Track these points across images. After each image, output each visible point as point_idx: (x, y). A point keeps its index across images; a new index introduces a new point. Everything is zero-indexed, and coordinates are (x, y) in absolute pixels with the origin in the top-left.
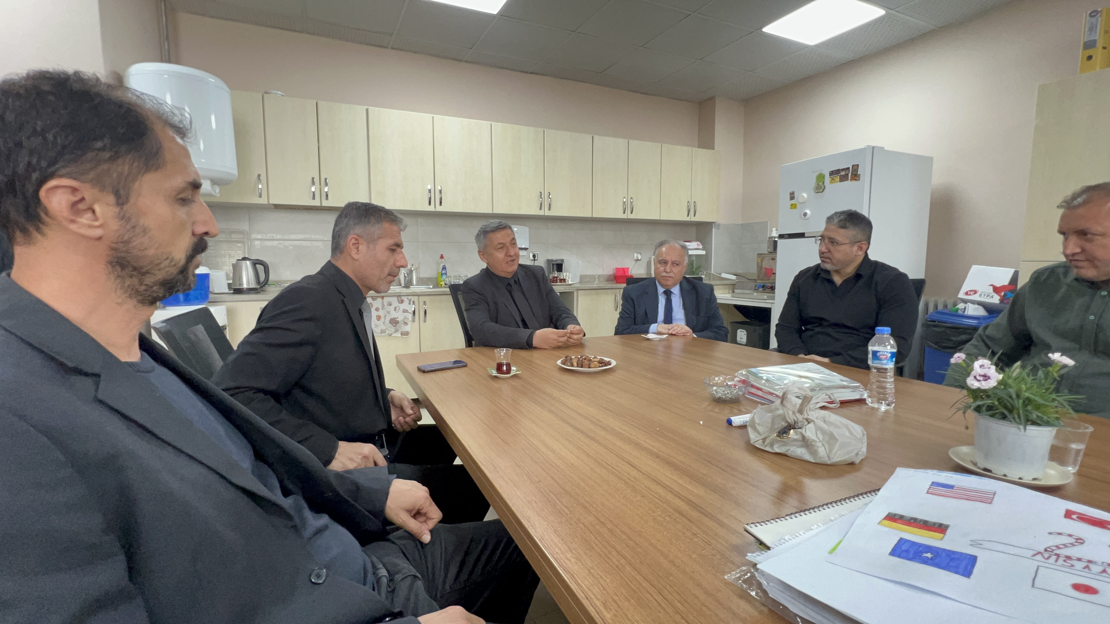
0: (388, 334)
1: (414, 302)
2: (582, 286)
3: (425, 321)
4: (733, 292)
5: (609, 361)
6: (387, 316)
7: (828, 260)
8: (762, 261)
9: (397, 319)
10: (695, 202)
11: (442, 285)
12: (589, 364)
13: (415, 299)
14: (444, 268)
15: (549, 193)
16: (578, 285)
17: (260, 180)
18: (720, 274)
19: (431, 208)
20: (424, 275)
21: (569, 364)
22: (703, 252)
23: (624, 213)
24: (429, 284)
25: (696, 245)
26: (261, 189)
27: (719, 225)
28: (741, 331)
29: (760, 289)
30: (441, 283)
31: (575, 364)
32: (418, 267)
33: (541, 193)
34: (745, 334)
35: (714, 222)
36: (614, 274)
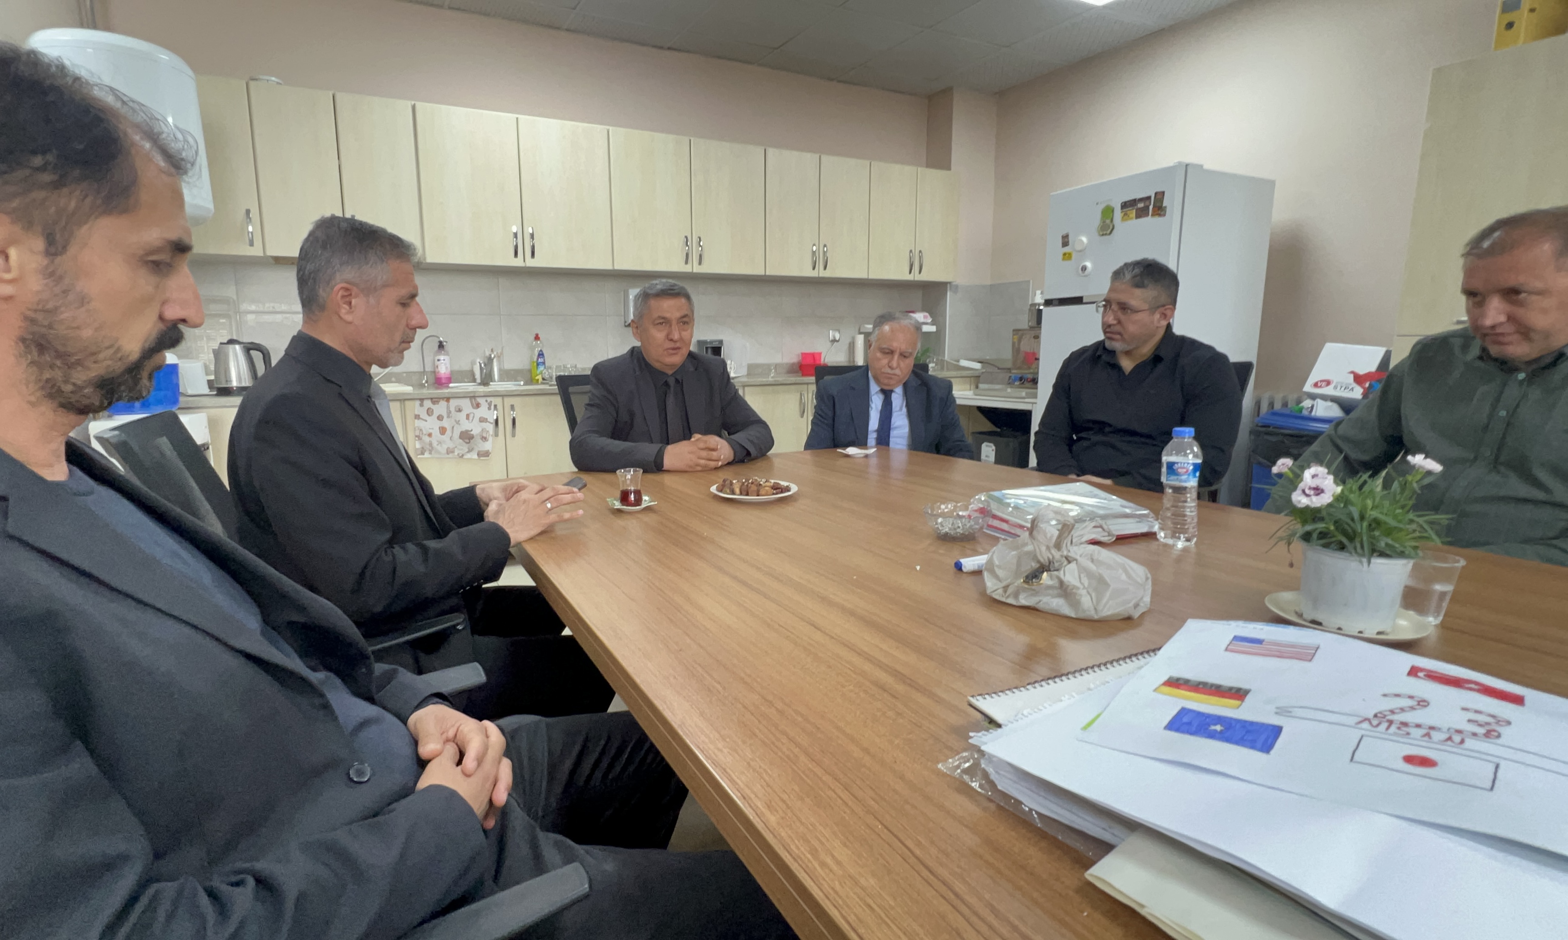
0: (458, 454)
1: (495, 406)
2: (752, 380)
3: (514, 435)
4: (977, 387)
5: (787, 486)
6: (455, 428)
7: (1118, 337)
8: (1020, 341)
9: (472, 433)
10: (920, 252)
11: (538, 380)
12: (758, 491)
13: (497, 401)
14: (541, 354)
15: (700, 238)
16: (745, 380)
17: (250, 219)
18: (958, 361)
19: (518, 262)
20: (508, 365)
21: (728, 491)
22: (933, 329)
23: (814, 268)
24: (519, 378)
25: (922, 317)
26: (252, 233)
27: (957, 286)
28: (987, 446)
29: (1016, 383)
30: (537, 378)
31: (737, 491)
32: (502, 353)
33: (686, 237)
34: (993, 450)
35: (950, 283)
36: (798, 363)
